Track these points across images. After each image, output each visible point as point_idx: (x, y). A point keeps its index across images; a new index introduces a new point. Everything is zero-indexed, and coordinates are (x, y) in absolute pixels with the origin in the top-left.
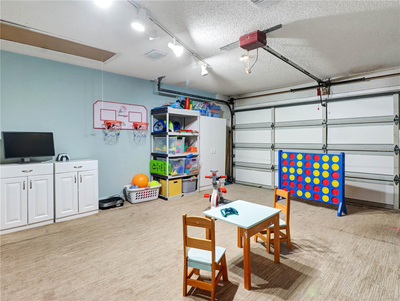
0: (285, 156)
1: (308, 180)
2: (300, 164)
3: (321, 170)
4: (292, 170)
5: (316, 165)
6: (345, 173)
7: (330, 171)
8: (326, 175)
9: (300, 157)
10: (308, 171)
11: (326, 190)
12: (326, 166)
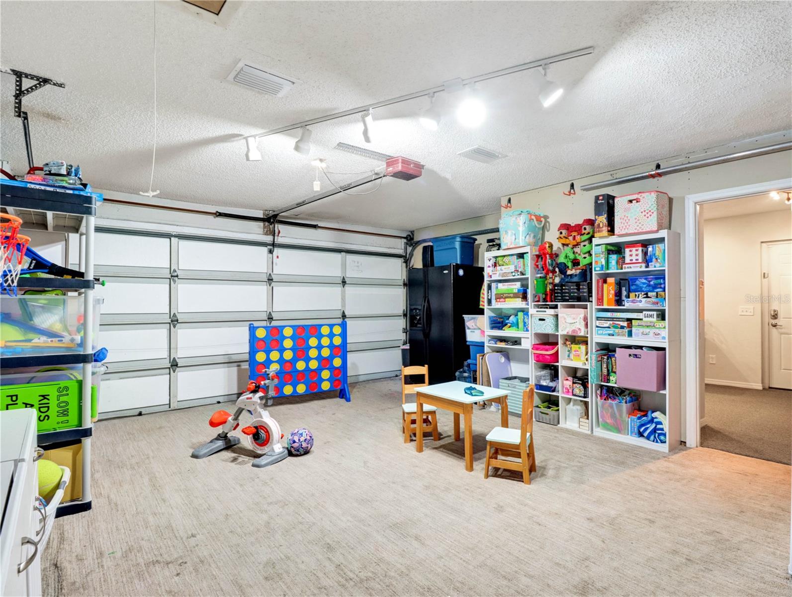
0: (261, 333)
1: (301, 365)
2: (288, 343)
3: (320, 347)
4: (275, 355)
5: (313, 342)
6: (348, 346)
7: (331, 346)
8: (326, 353)
9: (288, 332)
10: (301, 352)
11: (326, 374)
12: (325, 341)
